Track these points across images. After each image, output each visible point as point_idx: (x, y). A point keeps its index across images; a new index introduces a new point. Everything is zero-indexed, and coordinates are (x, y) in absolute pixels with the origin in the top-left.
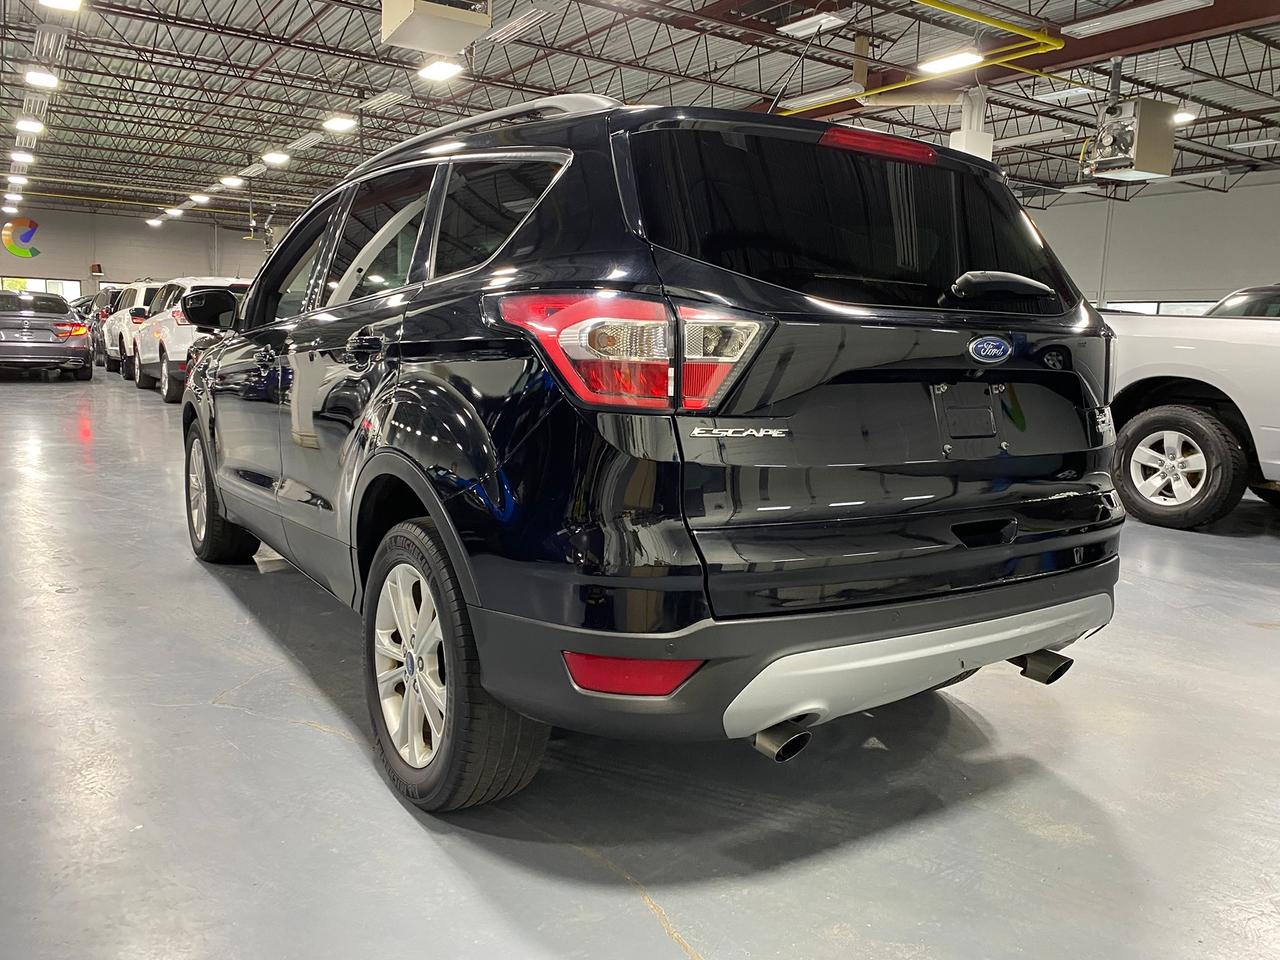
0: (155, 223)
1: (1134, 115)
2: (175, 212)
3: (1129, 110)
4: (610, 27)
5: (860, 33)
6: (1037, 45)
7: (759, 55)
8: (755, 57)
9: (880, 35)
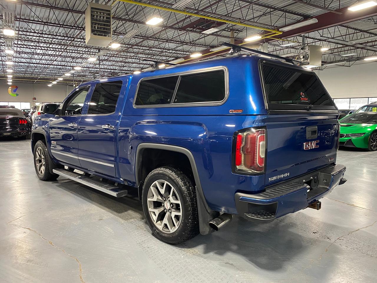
0: (50, 85)
1: (309, 50)
2: (55, 83)
3: (307, 48)
4: (161, 32)
5: (231, 30)
6: (275, 33)
7: (205, 37)
8: (204, 37)
9: (237, 30)
